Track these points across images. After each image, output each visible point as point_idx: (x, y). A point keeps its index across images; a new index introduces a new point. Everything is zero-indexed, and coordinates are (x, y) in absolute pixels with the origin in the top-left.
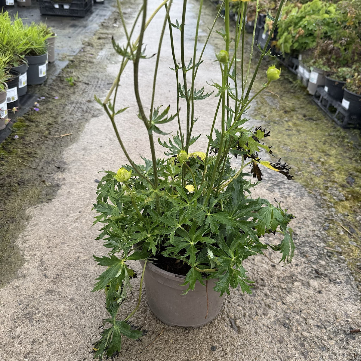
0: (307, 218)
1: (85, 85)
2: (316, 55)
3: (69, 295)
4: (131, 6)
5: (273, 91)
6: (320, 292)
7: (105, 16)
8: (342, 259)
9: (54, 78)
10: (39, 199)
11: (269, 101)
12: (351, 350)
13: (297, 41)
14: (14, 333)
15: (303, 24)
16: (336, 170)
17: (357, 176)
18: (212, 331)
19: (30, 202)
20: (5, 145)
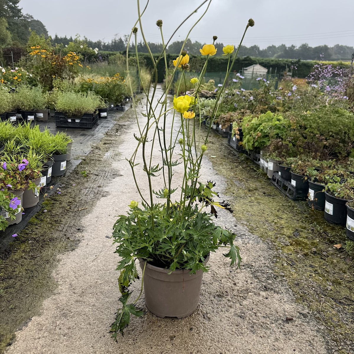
0: (261, 256)
1: (95, 176)
2: (271, 150)
3: (92, 303)
4: (129, 120)
5: (240, 177)
6: (267, 298)
7: (108, 127)
8: (284, 280)
9: (71, 171)
10: (66, 249)
11: (237, 183)
12: (286, 329)
13: (257, 141)
14: (55, 324)
15: (260, 129)
16: (286, 227)
17: (302, 231)
18: (190, 320)
19: (59, 251)
20: (38, 216)
